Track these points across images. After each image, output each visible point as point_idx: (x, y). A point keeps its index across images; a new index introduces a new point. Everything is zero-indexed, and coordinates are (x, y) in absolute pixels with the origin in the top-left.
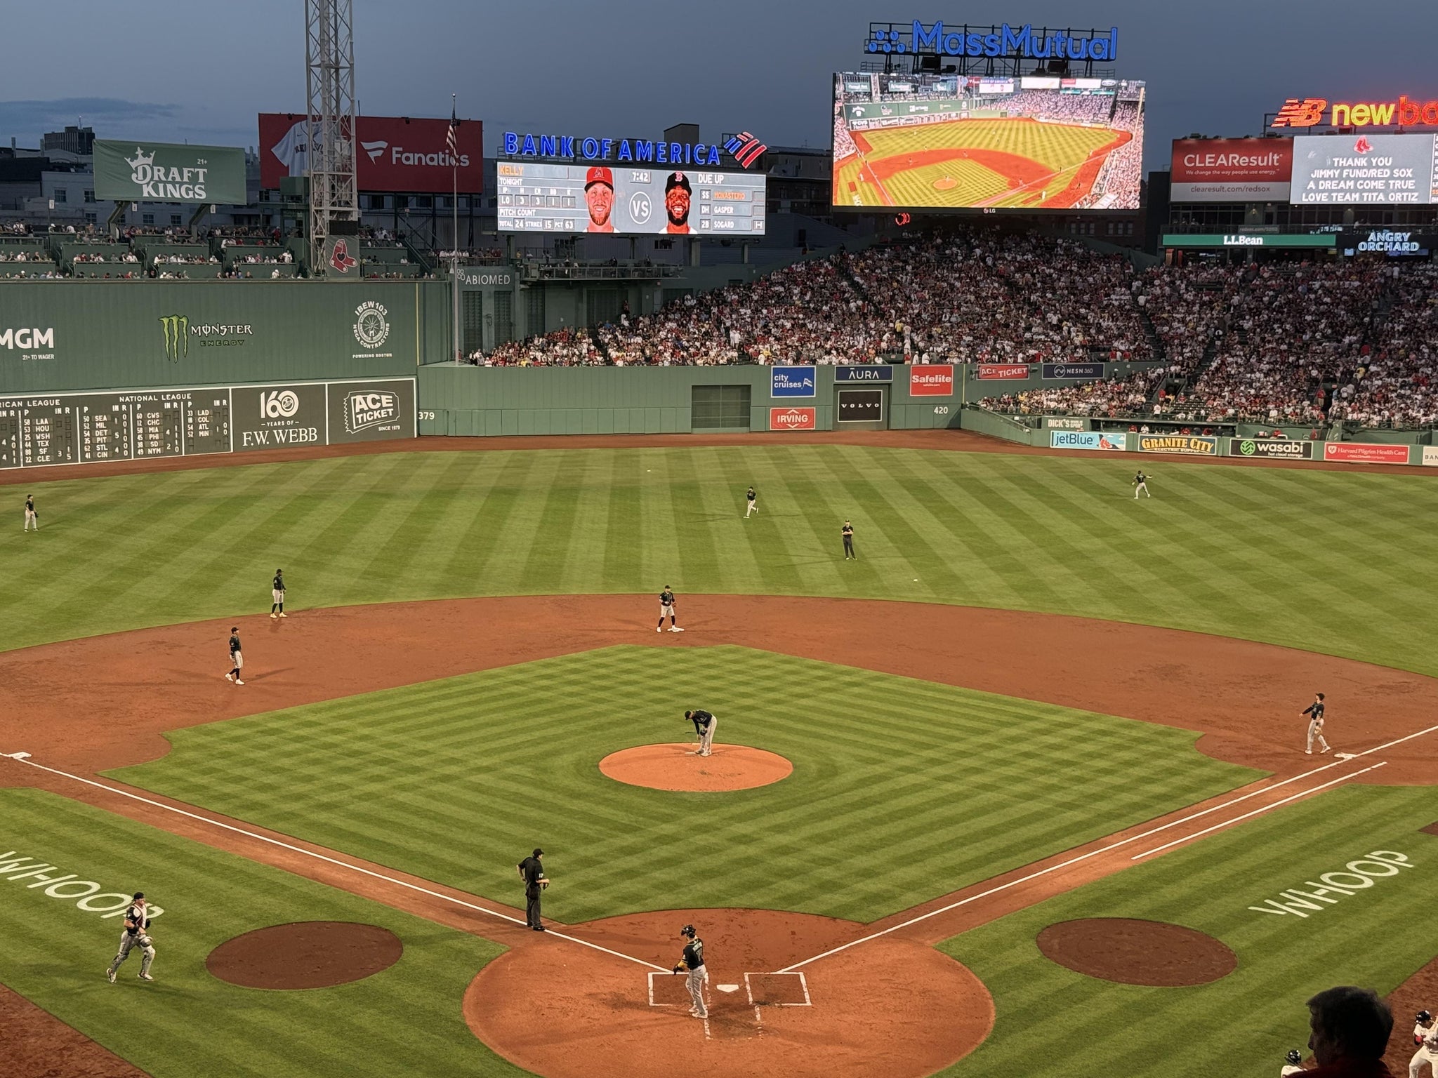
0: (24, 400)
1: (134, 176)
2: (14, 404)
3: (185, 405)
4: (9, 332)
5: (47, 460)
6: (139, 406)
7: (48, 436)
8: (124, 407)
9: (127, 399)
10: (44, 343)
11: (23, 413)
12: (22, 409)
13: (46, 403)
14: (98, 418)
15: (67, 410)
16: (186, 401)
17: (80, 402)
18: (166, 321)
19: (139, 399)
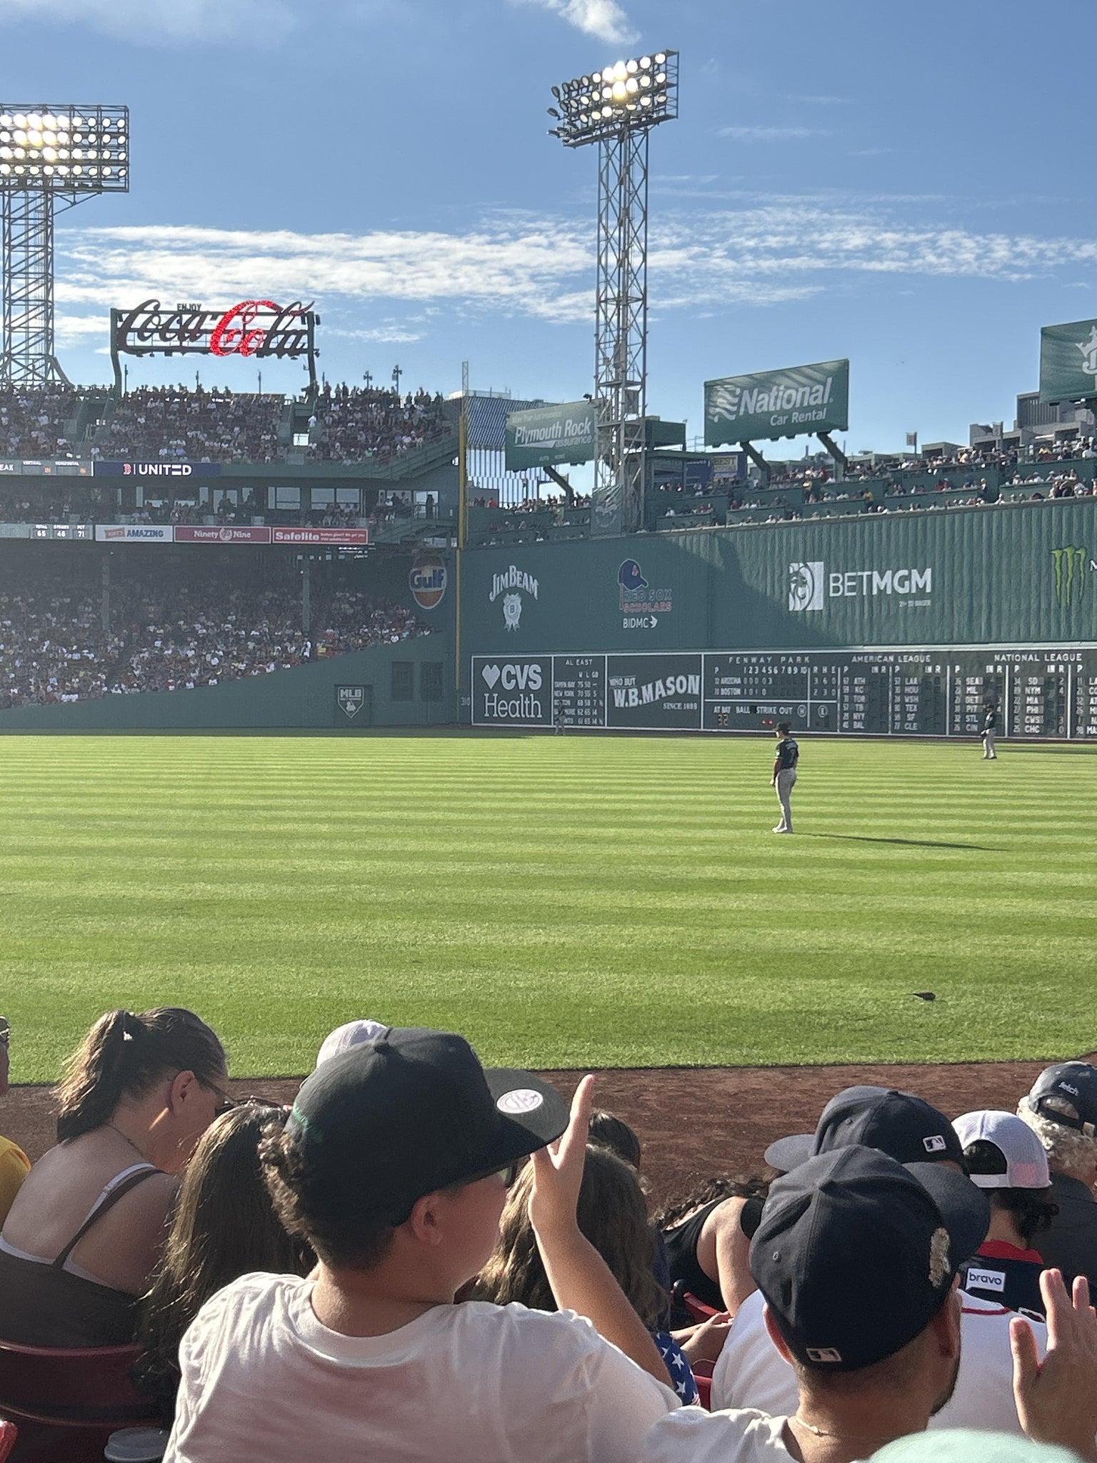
0: (896, 655)
1: (1085, 364)
2: (886, 659)
3: (1075, 668)
4: (889, 573)
5: (915, 728)
6: (1017, 668)
7: (917, 699)
8: (999, 669)
9: (1003, 658)
10: (921, 586)
11: (894, 670)
12: (894, 665)
13: (917, 659)
14: (969, 680)
15: (938, 669)
16: (1075, 664)
17: (951, 658)
18: (1057, 553)
19: (1017, 657)
